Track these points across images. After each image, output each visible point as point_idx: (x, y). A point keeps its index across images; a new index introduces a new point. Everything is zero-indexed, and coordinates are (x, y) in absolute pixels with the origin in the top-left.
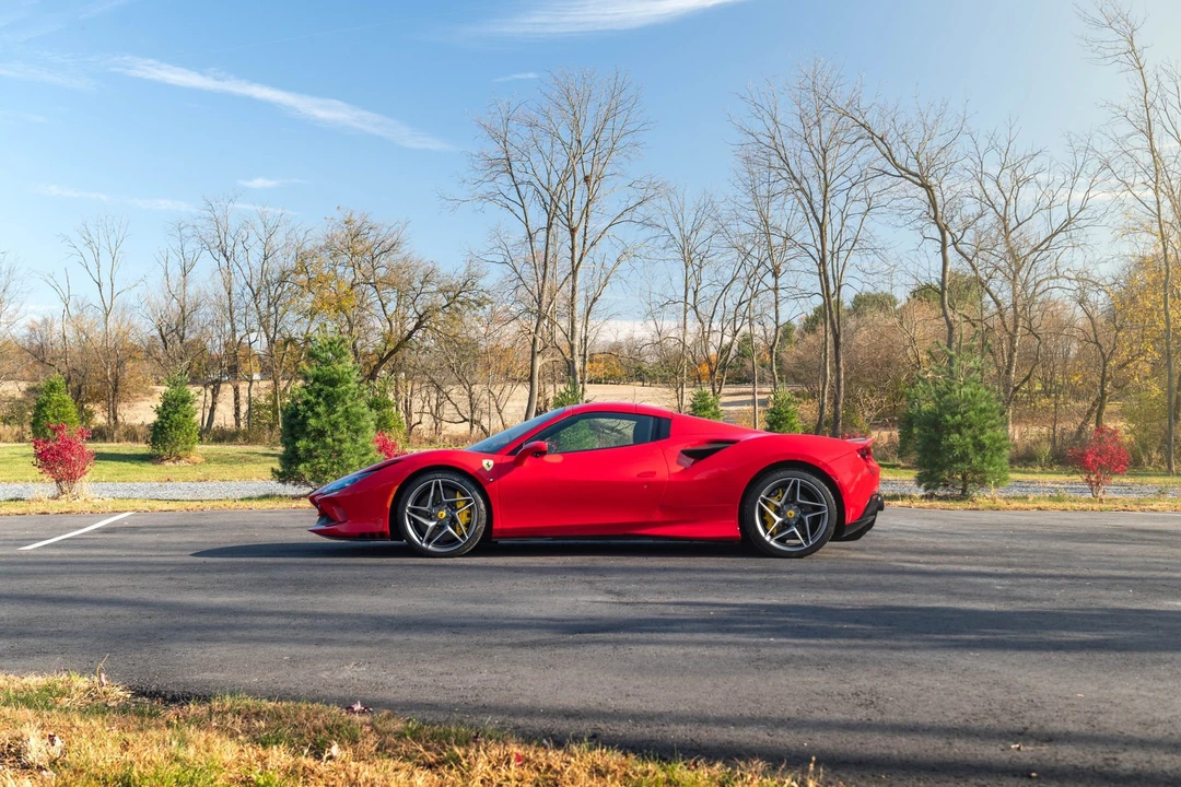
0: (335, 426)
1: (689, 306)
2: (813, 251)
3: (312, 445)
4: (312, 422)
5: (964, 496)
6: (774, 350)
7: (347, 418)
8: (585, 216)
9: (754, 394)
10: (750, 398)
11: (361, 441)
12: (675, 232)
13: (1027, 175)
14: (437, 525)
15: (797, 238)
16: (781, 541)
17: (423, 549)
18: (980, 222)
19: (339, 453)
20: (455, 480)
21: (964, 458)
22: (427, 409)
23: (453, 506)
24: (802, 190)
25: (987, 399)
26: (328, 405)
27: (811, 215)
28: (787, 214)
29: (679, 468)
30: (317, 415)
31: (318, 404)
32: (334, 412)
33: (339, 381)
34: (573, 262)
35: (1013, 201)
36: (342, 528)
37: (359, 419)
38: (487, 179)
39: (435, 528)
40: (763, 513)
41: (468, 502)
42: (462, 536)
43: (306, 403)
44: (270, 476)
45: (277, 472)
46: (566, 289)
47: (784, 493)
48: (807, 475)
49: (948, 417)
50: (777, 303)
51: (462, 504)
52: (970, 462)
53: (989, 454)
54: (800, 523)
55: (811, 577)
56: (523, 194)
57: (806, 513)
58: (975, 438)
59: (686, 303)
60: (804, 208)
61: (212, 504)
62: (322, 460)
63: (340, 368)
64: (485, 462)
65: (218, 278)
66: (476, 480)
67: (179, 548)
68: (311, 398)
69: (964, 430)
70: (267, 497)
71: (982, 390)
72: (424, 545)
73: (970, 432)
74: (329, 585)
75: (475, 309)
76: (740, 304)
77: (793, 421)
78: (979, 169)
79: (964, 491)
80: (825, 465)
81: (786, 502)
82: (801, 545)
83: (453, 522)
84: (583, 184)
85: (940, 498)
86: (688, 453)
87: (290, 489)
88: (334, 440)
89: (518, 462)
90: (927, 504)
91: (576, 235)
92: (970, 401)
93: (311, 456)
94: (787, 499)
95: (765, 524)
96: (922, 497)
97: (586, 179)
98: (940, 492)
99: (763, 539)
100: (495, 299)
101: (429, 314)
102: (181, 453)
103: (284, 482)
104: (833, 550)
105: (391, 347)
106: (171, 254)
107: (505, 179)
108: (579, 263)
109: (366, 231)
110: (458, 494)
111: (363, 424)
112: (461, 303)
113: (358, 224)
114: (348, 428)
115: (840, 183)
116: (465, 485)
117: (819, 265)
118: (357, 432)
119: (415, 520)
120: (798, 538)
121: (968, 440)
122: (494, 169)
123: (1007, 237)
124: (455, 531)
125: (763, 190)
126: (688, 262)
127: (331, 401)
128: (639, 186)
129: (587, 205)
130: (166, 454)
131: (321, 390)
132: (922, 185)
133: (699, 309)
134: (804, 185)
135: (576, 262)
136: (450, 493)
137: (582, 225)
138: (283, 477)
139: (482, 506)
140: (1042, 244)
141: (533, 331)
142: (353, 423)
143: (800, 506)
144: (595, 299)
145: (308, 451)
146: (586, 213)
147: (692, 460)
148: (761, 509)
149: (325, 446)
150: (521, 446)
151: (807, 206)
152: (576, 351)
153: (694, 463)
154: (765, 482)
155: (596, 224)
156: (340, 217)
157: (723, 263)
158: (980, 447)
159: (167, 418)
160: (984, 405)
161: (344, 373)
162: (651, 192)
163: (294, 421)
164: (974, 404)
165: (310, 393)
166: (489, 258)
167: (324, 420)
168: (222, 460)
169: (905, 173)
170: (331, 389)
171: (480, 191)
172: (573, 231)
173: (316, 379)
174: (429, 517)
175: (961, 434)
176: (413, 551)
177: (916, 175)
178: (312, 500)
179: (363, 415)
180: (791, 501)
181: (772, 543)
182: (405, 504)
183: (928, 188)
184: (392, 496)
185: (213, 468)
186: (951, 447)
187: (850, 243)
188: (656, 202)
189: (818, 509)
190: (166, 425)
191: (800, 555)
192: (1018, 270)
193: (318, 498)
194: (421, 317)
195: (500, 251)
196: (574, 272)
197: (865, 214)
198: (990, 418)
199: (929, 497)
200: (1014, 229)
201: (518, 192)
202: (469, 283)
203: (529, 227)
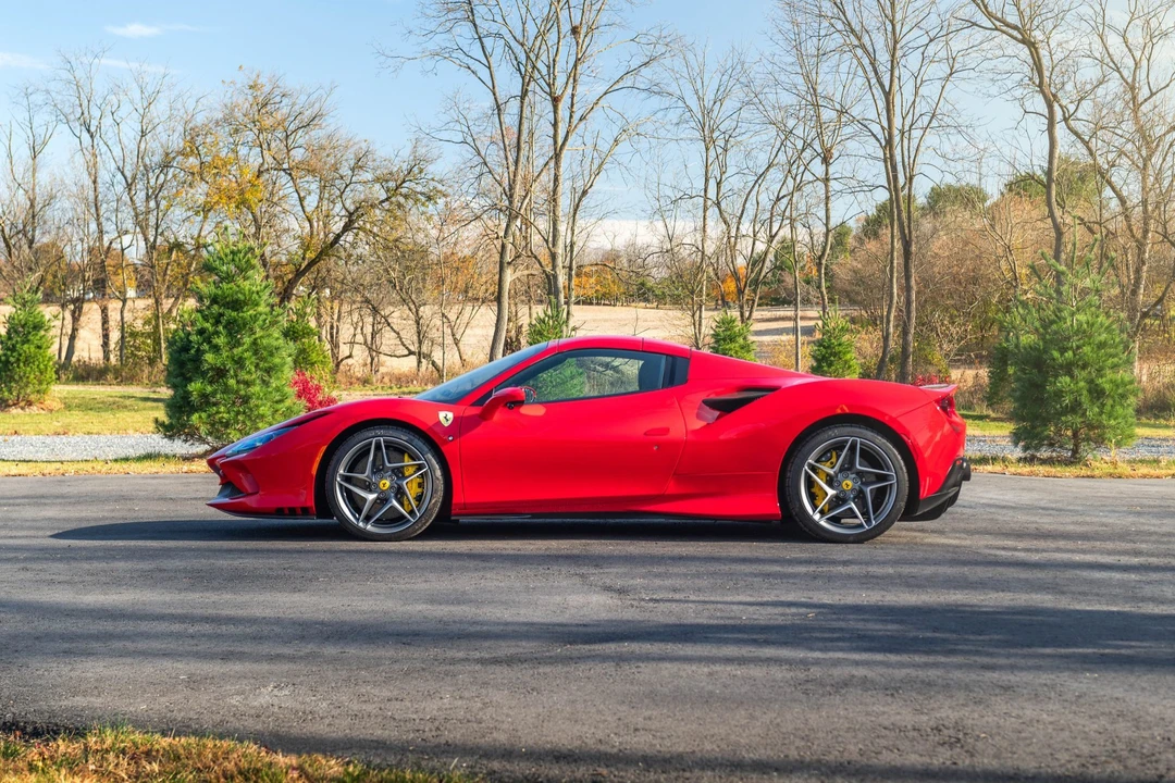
0: (240, 362)
1: (709, 203)
2: (876, 129)
3: (209, 389)
4: (209, 357)
5: (1074, 459)
6: (824, 262)
7: (256, 353)
8: (571, 80)
9: (795, 320)
10: (790, 324)
11: (274, 383)
12: (693, 103)
13: (1164, 27)
14: (378, 498)
15: (855, 111)
16: (835, 520)
17: (359, 529)
18: (1100, 91)
19: (246, 400)
20: (402, 438)
21: (1075, 407)
22: (359, 338)
23: (399, 473)
24: (863, 46)
25: (1108, 329)
26: (230, 334)
27: (873, 81)
28: (841, 79)
29: (698, 424)
30: (216, 349)
31: (217, 333)
32: (238, 343)
33: (245, 303)
34: (555, 142)
35: (1145, 63)
36: (251, 501)
37: (272, 354)
38: (440, 29)
39: (375, 502)
40: (810, 483)
41: (420, 467)
42: (412, 512)
43: (201, 332)
44: (152, 426)
45: (163, 424)
46: (546, 178)
47: (838, 457)
48: (869, 434)
49: (1056, 354)
50: (827, 198)
51: (411, 470)
52: (1084, 414)
53: (1110, 402)
54: (860, 497)
55: (874, 570)
56: (489, 50)
57: (867, 484)
58: (1091, 382)
59: (706, 198)
60: (865, 72)
61: (76, 466)
62: (222, 409)
63: (246, 285)
64: (442, 415)
65: (79, 160)
66: (430, 438)
67: (35, 525)
68: (207, 325)
69: (1076, 372)
70: (149, 457)
71: (1102, 318)
72: (361, 524)
73: (1084, 374)
74: (237, 579)
75: (423, 204)
76: (778, 199)
77: (848, 356)
78: (1100, 20)
79: (1075, 451)
80: (893, 420)
81: (842, 470)
82: (861, 526)
83: (400, 493)
84: (570, 39)
85: (1043, 462)
86: (713, 405)
87: (179, 447)
88: (238, 382)
89: (486, 414)
90: (1027, 469)
91: (560, 106)
92: (1084, 333)
93: (208, 403)
94: (842, 465)
95: (812, 497)
96: (1020, 460)
97: (575, 31)
98: (1044, 453)
99: (810, 518)
100: (450, 191)
101: (361, 211)
102: (33, 397)
103: (171, 438)
104: (902, 531)
105: (311, 255)
106: (15, 127)
107: (465, 29)
108: (563, 144)
109: (278, 99)
110: (406, 457)
111: (277, 360)
112: (406, 197)
113: (267, 89)
114: (257, 366)
115: (912, 38)
116: (416, 445)
117: (884, 148)
118: (268, 371)
119: (348, 491)
120: (856, 517)
121: (1082, 384)
122: (451, 16)
123: (1135, 111)
124: (402, 505)
125: (810, 47)
126: (709, 142)
127: (234, 328)
128: (644, 41)
129: (575, 66)
130: (12, 398)
131: (221, 315)
132: (1023, 42)
133: (723, 205)
134: (866, 39)
135: (560, 142)
136: (394, 455)
137: (569, 90)
138: (170, 430)
139: (438, 473)
141: (502, 234)
142: (263, 359)
143: (860, 474)
144: (585, 193)
145: (204, 396)
146: (573, 77)
147: (717, 413)
148: (808, 479)
149: (227, 390)
150: (490, 393)
151: (869, 68)
152: (559, 261)
153: (719, 417)
154: (812, 443)
155: (587, 90)
156: (243, 80)
157: (756, 144)
158: (1097, 393)
159: (13, 349)
160: (1104, 337)
161: (252, 293)
162: (661, 49)
163: (184, 356)
164: (1090, 337)
165: (206, 318)
166: (445, 135)
167: (225, 354)
168: (87, 406)
169: (1000, 24)
170: (234, 314)
171: (432, 46)
172: (555, 100)
173: (214, 300)
174: (368, 488)
175: (1072, 377)
176: (345, 532)
177: (1015, 28)
178: (211, 463)
179: (277, 349)
180: (848, 467)
181: (823, 523)
182: (336, 470)
183: (1031, 45)
184: (318, 459)
185: (76, 417)
186: (1059, 394)
187: (926, 119)
188: (667, 61)
189: (884, 478)
190: (12, 359)
191: (859, 539)
192: (1150, 157)
193: (220, 462)
194: (351, 214)
195: (458, 127)
196: (557, 156)
197: (947, 79)
198: (1113, 356)
199: (1030, 460)
200: (1146, 100)
201: (483, 47)
202: (416, 170)
203: (497, 94)
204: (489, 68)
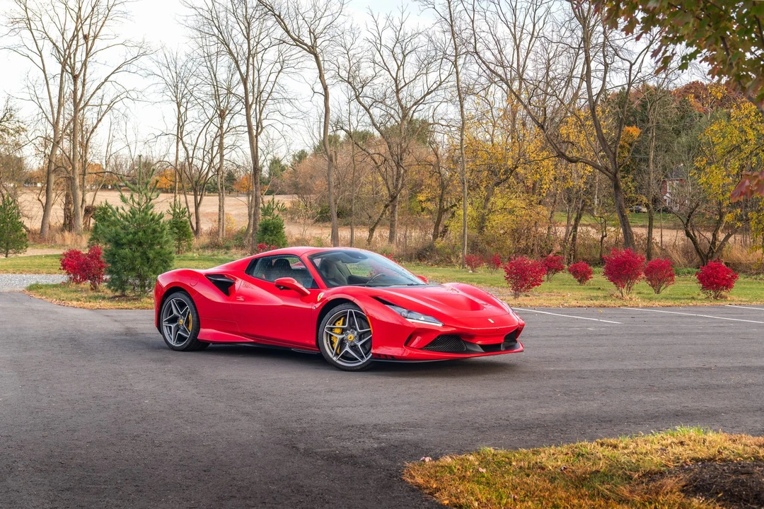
8: (84, 67)
38: (11, 34)
56: (40, 47)
59: (178, 137)
78: (378, 41)
91: (78, 81)
97: (85, 37)
122: (17, 26)
123: (398, 91)
126: (179, 105)
129: (86, 60)
132: (310, 52)
133: (184, 139)
140: (420, 100)
146: (84, 64)
152: (77, 170)
172: (76, 79)
177: (306, 45)
183: (315, 54)
197: (279, 72)
200: (403, 87)
201: (37, 45)
202: (8, 115)
203: (47, 72)
204: (41, 56)
